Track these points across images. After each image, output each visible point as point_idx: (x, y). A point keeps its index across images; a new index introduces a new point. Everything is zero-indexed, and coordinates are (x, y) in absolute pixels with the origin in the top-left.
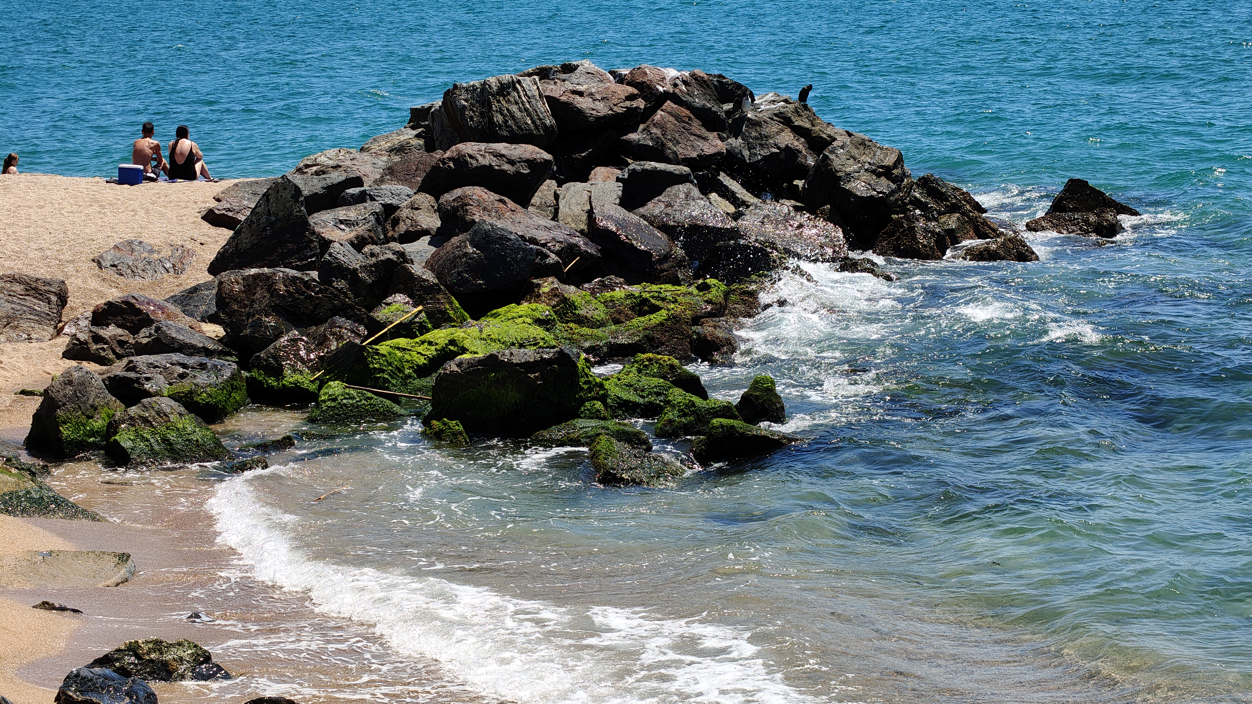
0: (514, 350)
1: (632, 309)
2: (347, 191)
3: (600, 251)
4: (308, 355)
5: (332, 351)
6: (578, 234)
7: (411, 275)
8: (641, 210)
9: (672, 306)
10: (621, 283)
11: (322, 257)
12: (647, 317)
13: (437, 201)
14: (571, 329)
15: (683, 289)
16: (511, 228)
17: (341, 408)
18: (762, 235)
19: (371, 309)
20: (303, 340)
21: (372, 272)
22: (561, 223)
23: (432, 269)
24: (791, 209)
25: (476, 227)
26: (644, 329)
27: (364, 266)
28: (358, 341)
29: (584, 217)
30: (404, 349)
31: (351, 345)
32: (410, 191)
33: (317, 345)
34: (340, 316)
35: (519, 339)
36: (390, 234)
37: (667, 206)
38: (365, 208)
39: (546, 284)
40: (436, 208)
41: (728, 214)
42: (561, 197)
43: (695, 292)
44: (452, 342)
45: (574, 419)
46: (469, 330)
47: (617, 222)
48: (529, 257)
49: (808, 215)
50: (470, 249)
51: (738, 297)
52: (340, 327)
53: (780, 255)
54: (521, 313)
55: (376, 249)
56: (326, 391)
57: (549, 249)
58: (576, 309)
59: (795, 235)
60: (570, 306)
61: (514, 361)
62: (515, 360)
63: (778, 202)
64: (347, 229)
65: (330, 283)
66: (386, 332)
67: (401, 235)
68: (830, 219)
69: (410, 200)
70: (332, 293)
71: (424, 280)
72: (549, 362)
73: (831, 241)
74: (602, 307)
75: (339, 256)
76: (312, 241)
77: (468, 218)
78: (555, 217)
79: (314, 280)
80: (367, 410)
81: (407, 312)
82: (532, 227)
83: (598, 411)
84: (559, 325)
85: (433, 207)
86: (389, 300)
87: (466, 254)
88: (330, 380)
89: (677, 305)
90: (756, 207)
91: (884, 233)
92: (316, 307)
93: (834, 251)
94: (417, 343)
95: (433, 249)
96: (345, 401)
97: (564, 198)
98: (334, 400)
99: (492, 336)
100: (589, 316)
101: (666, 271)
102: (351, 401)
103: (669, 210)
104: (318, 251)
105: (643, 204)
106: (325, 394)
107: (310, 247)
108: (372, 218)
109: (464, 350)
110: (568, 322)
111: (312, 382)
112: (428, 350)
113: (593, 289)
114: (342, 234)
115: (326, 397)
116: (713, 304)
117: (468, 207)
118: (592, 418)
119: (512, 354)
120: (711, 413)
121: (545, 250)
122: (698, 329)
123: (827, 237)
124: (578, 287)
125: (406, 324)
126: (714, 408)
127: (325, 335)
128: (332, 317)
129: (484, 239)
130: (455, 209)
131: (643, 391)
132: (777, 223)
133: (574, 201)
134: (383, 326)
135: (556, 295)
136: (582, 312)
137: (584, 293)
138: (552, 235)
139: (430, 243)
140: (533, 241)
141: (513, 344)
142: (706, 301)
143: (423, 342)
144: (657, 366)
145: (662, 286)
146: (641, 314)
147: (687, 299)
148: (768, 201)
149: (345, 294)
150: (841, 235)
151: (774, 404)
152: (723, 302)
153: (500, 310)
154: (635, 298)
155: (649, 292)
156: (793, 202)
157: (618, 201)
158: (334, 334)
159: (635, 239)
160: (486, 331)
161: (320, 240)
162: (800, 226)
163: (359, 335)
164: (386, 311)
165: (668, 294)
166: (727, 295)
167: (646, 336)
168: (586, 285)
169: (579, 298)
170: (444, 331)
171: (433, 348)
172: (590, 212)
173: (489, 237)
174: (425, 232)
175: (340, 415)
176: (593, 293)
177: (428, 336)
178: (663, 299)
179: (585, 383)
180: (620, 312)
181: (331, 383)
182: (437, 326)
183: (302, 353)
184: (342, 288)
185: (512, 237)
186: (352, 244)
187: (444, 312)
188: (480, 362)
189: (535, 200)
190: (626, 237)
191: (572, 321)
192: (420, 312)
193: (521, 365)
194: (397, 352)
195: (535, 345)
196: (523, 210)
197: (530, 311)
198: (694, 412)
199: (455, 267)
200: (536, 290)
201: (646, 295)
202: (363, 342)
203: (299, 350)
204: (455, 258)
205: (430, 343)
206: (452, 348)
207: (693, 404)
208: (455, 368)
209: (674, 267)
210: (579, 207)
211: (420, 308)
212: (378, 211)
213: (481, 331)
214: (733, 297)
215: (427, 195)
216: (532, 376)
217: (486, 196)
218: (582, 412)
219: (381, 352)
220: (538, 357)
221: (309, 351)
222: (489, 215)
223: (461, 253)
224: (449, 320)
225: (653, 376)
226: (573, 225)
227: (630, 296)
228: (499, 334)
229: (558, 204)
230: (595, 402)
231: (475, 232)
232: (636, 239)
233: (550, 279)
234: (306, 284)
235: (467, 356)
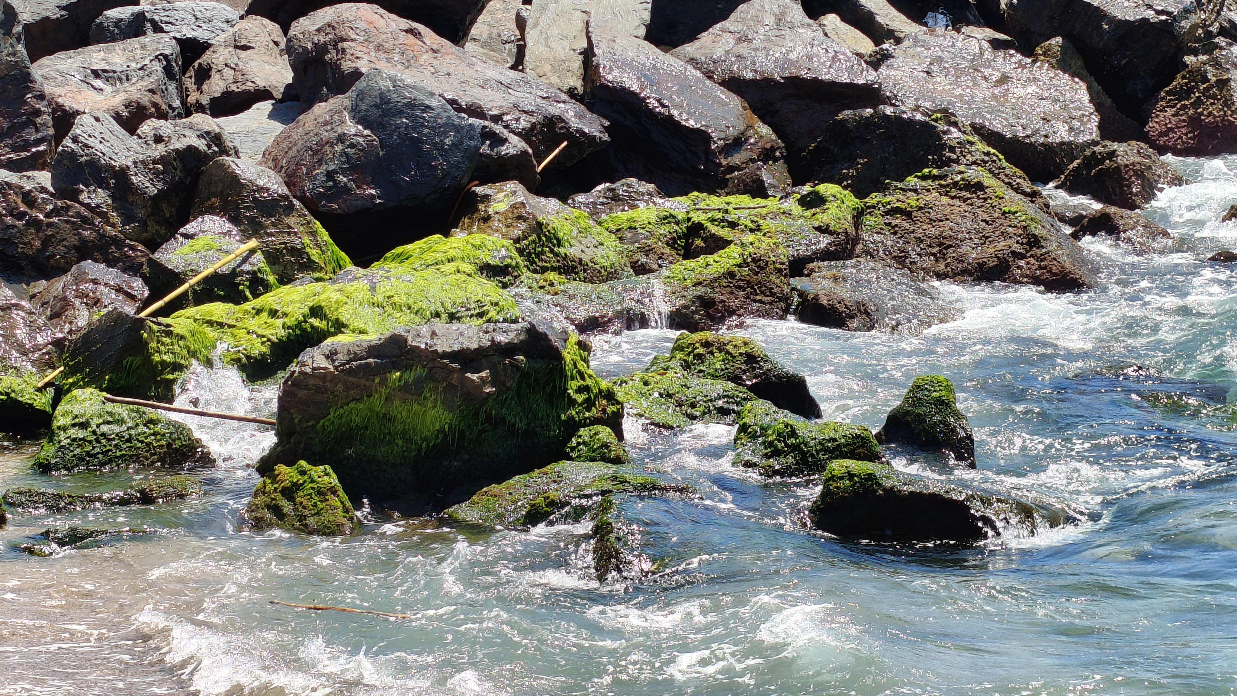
0: (440, 325)
1: (672, 244)
2: (108, 13)
3: (607, 129)
4: (32, 338)
5: (79, 329)
6: (564, 97)
7: (234, 181)
8: (689, 49)
9: (750, 238)
10: (650, 194)
11: (58, 142)
12: (701, 260)
13: (285, 33)
14: (552, 285)
15: (772, 204)
16: (430, 83)
17: (98, 441)
18: (926, 97)
19: (154, 245)
20: (22, 308)
21: (156, 173)
22: (530, 74)
23: (277, 167)
24: (986, 45)
25: (361, 84)
26: (696, 284)
27: (142, 162)
28: (129, 309)
29: (577, 63)
30: (221, 325)
31: (118, 318)
32: (233, 14)
33: (51, 318)
34: (96, 261)
35: (448, 305)
36: (192, 99)
37: (739, 40)
38: (143, 47)
39: (501, 196)
40: (283, 45)
41: (859, 55)
42: (529, 24)
43: (797, 210)
44: (316, 311)
45: (556, 460)
46: (350, 288)
47: (641, 73)
48: (467, 142)
49: (1019, 57)
50: (351, 128)
51: (881, 220)
52: (95, 282)
53: (963, 137)
54: (452, 253)
55: (165, 127)
56: (68, 407)
57: (507, 127)
58: (559, 244)
59: (994, 97)
60: (549, 239)
61: (440, 349)
62: (442, 346)
63: (958, 31)
64: (108, 89)
65: (74, 196)
66: (185, 293)
67: (213, 100)
68: (1063, 65)
69: (231, 30)
70: (78, 214)
71: (261, 189)
72: (509, 349)
73: (1065, 108)
74: (611, 241)
75: (91, 142)
76: (38, 113)
77: (347, 66)
78: (518, 64)
79: (43, 190)
80: (148, 444)
81: (227, 252)
82: (473, 82)
83: (606, 446)
84: (526, 276)
85: (276, 44)
86: (190, 228)
87: (341, 139)
88: (74, 385)
89: (759, 235)
90: (916, 41)
91: (1168, 94)
92: (47, 242)
93: (1071, 129)
94: (247, 312)
95: (278, 127)
96: (105, 428)
97: (536, 25)
98: (84, 425)
99: (396, 299)
100: (586, 259)
101: (738, 168)
102: (117, 428)
103: (743, 49)
104: (51, 131)
105: (692, 37)
106: (65, 414)
107: (35, 124)
108: (158, 67)
109: (339, 327)
110: (544, 270)
111: (39, 390)
112: (269, 326)
113: (595, 204)
114: (97, 97)
115: (68, 421)
116: (831, 233)
117: (345, 45)
118: (593, 460)
119: (434, 334)
120: (827, 450)
121: (498, 128)
122: (798, 282)
123: (1057, 100)
124: (563, 199)
125: (224, 276)
126: (834, 440)
127: (65, 299)
128: (79, 262)
129: (377, 106)
130: (321, 49)
131: (693, 406)
132: (959, 73)
133: (555, 31)
134: (176, 279)
135: (520, 218)
136: (572, 251)
137: (577, 212)
138: (512, 99)
139: (272, 116)
140: (475, 111)
141: (437, 315)
142: (818, 229)
143: (258, 312)
144: (720, 356)
145: (731, 198)
146: (689, 253)
147: (783, 223)
148: (940, 30)
149: (104, 216)
150: (1084, 95)
151: (954, 430)
152: (852, 230)
153: (409, 247)
154: (677, 223)
155: (705, 211)
156: (990, 33)
157: (642, 31)
158: (82, 295)
159: (676, 107)
160: (384, 289)
161: (54, 111)
162: (1004, 79)
163: (132, 297)
164: (186, 249)
165: (744, 213)
166: (858, 216)
167: (699, 297)
168: (581, 198)
169: (567, 224)
170: (300, 289)
171: (279, 322)
172: (588, 54)
173: (388, 102)
174: (263, 95)
175: (95, 456)
176: (594, 213)
177: (268, 300)
178: (733, 225)
179: (580, 390)
180: (648, 251)
181: (77, 392)
182: (285, 280)
183: (21, 333)
184: (98, 206)
185: (434, 103)
186: (118, 117)
187: (298, 252)
188: (373, 350)
189: (479, 29)
190: (659, 101)
191: (553, 269)
192: (252, 251)
193: (454, 356)
194: (208, 330)
195: (480, 315)
196: (454, 49)
197: (469, 250)
198: (795, 448)
199: (320, 162)
200: (481, 207)
201: (698, 217)
202: (139, 310)
203: (13, 327)
204: (321, 144)
205: (273, 313)
206: (316, 322)
207: (793, 433)
208: (323, 363)
209: (753, 161)
210: (566, 44)
211: (253, 243)
212: (168, 52)
213: (373, 289)
214: (869, 220)
215: (266, 21)
216: (475, 377)
217: (381, 23)
218: (573, 449)
219: (176, 330)
220: (486, 342)
221: (33, 329)
222: (388, 60)
223: (333, 135)
224: (309, 266)
225: (715, 377)
226: (554, 79)
227: (668, 218)
228: (408, 295)
229: (523, 38)
230: (599, 428)
231: (361, 96)
232: (679, 107)
233: (511, 185)
234: (28, 198)
235: (344, 339)
